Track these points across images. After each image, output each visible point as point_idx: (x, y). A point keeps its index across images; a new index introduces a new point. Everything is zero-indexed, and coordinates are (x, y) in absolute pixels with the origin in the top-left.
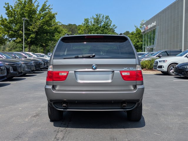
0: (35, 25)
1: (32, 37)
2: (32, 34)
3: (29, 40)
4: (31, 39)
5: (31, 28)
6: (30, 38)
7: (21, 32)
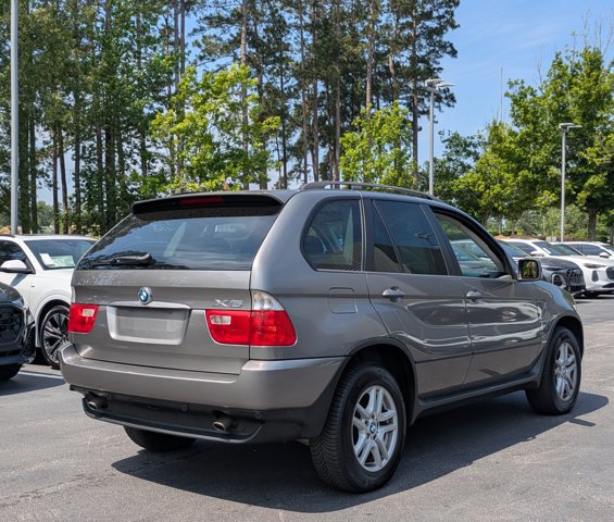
0: (604, 143)
1: (592, 186)
2: (592, 174)
3: (582, 195)
4: (588, 193)
5: (589, 154)
6: (587, 190)
7: (553, 169)
